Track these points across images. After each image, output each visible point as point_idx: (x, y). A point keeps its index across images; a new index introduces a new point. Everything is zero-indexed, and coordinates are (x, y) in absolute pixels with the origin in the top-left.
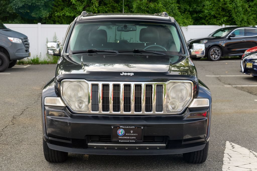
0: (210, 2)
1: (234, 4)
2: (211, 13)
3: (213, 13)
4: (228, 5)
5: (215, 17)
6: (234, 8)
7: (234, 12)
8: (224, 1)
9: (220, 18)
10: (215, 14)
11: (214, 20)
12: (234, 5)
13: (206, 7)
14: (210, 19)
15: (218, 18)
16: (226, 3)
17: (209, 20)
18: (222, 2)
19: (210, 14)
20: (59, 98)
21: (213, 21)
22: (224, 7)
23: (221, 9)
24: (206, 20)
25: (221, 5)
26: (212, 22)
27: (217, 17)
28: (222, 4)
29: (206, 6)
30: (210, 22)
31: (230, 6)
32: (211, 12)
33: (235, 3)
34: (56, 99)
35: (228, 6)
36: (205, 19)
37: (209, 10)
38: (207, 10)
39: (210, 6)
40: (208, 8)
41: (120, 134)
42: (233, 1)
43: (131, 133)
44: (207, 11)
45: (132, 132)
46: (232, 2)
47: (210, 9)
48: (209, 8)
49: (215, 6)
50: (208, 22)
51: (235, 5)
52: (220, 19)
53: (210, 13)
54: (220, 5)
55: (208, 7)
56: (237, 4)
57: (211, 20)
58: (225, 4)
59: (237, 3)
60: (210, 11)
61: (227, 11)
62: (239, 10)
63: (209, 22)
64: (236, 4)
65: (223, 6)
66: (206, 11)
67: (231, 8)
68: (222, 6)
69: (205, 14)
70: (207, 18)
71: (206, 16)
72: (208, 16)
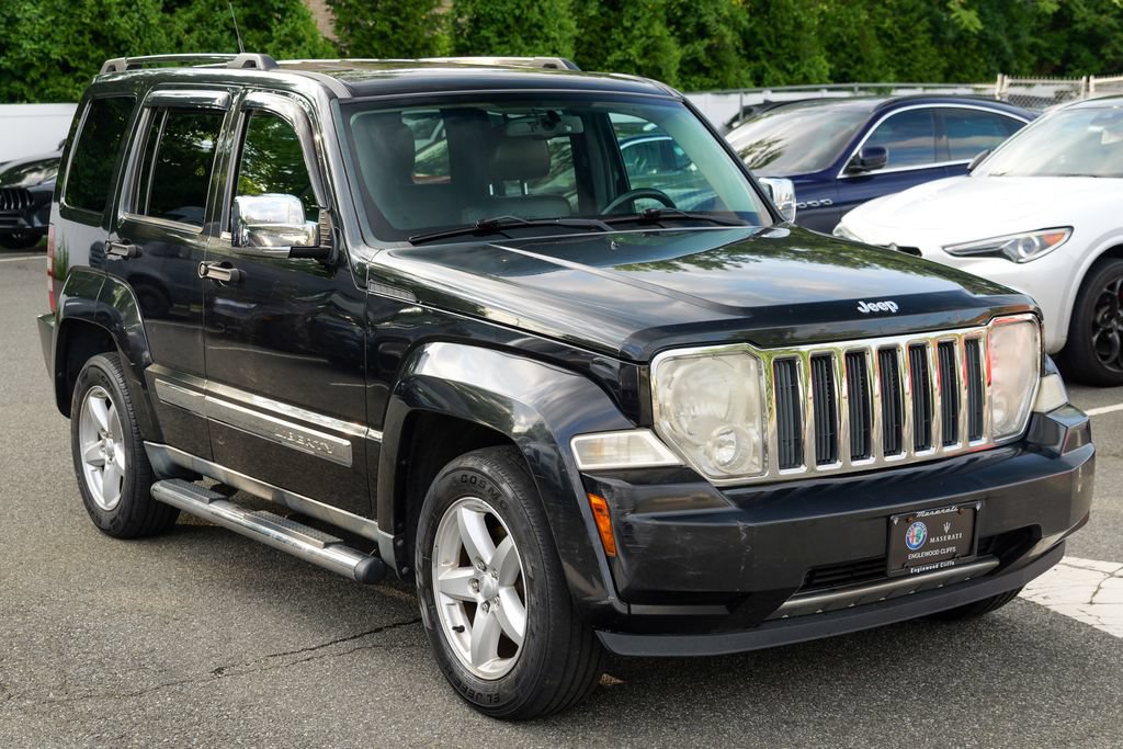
0: (40, 8)
1: (137, 15)
2: (49, 52)
3: (56, 53)
4: (117, 19)
5: (65, 68)
6: (137, 33)
7: (139, 47)
8: (99, 3)
9: (86, 71)
10: (66, 57)
11: (63, 80)
12: (135, 21)
13: (25, 28)
14: (45, 76)
15: (79, 74)
16: (107, 13)
17: (43, 83)
18: (92, 6)
19: (45, 57)
20: (646, 435)
21: (59, 84)
22: (100, 27)
23: (88, 37)
24: (28, 80)
25: (88, 21)
26: (55, 90)
27: (76, 69)
28: (90, 15)
29: (24, 21)
30: (47, 92)
31: (125, 24)
32: (50, 47)
33: (137, 11)
34: (636, 437)
35: (115, 23)
36: (22, 79)
37: (40, 40)
38: (32, 39)
39: (42, 22)
40: (36, 31)
41: (915, 543)
42: (129, 6)
43: (944, 534)
44: (31, 42)
45: (947, 528)
46: (127, 9)
47: (42, 36)
48: (40, 32)
49: (63, 24)
50: (37, 89)
51: (140, 19)
52: (87, 75)
53: (46, 51)
54: (86, 17)
55: (34, 29)
56: (149, 17)
57: (52, 81)
58: (103, 15)
59: (146, 12)
60: (42, 43)
61: (111, 43)
62: (156, 40)
63: (42, 90)
64: (143, 15)
65: (97, 26)
66: (27, 45)
67: (126, 30)
68: (94, 24)
69: (23, 55)
70: (33, 74)
71: (30, 66)
72: (38, 64)
